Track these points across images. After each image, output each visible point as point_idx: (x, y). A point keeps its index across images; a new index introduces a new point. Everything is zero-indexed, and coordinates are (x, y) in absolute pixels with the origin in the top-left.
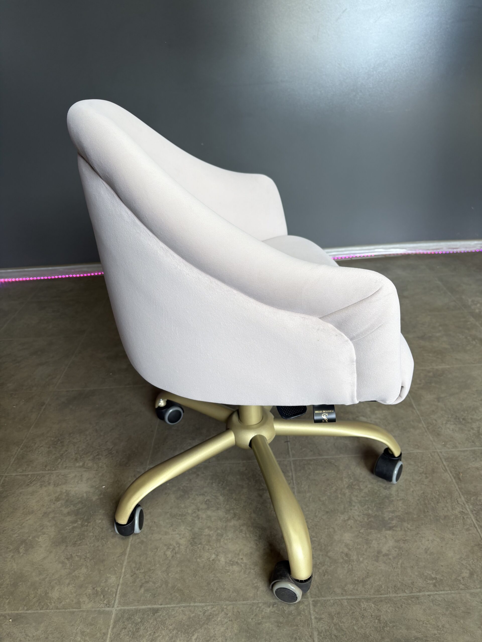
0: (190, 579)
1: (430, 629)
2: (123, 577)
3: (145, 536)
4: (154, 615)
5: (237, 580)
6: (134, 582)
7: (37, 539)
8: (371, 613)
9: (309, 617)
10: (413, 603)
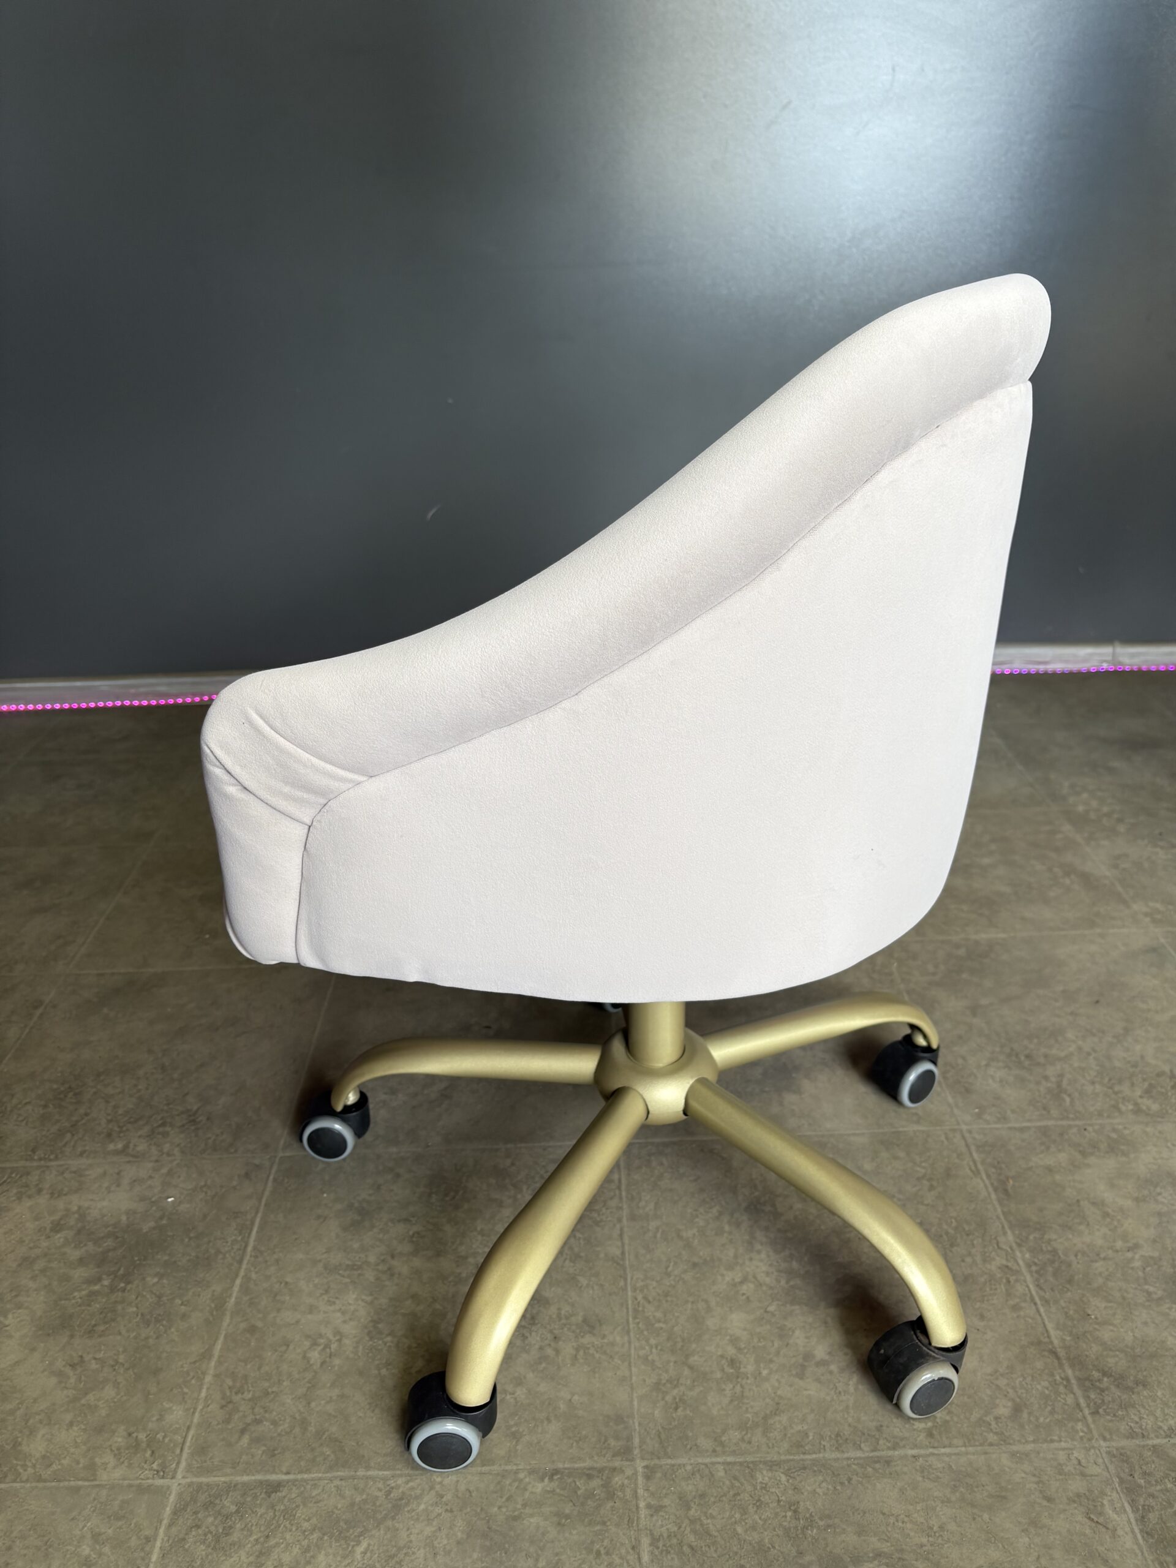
0: (360, 1414)
1: (912, 1534)
2: (202, 1410)
3: (260, 1316)
4: (269, 1497)
6: (227, 1421)
8: (778, 1496)
9: (634, 1502)
10: (877, 1475)
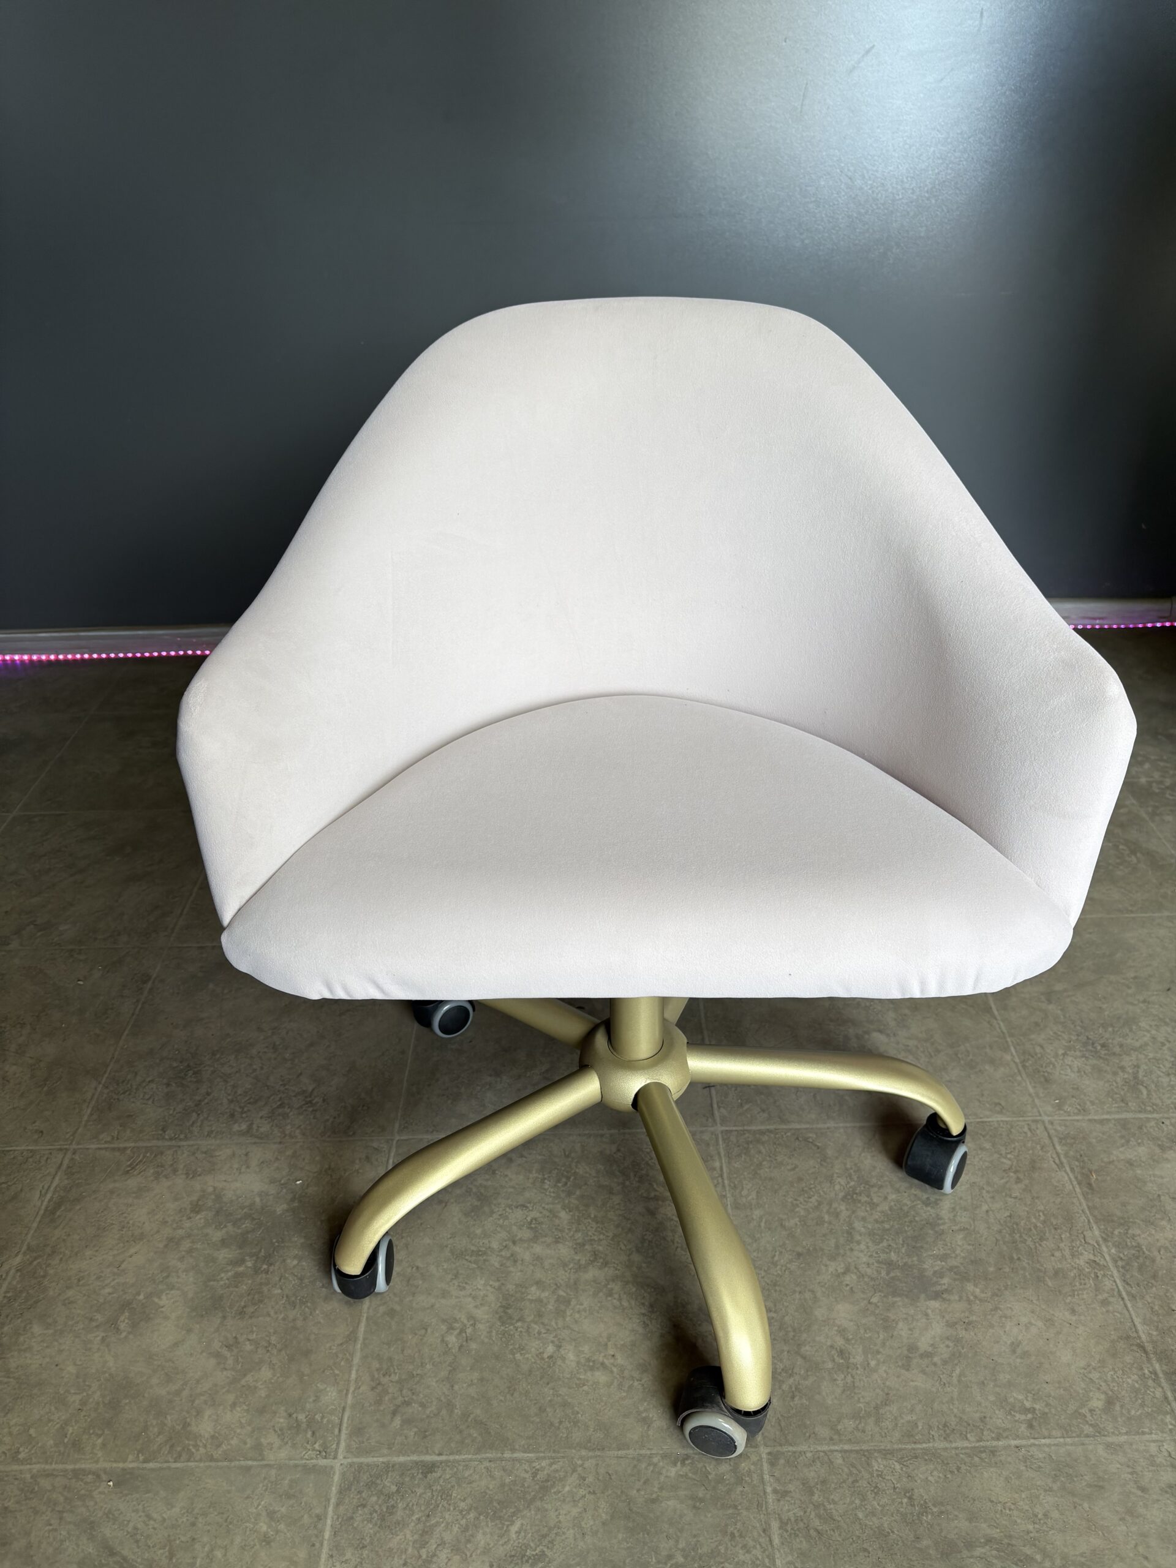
0: (502, 1398)
1: (1019, 1521)
2: (354, 1392)
3: (397, 1299)
4: (426, 1477)
5: (603, 1404)
6: (379, 1402)
7: (156, 1300)
8: (893, 1483)
9: (761, 1488)
10: (984, 1464)
